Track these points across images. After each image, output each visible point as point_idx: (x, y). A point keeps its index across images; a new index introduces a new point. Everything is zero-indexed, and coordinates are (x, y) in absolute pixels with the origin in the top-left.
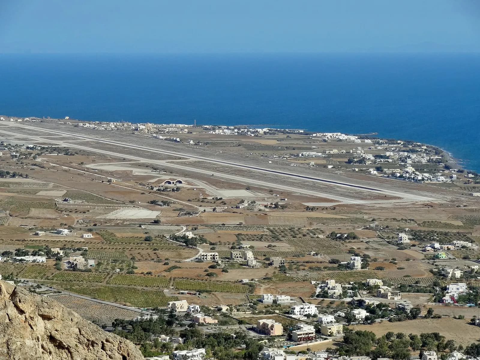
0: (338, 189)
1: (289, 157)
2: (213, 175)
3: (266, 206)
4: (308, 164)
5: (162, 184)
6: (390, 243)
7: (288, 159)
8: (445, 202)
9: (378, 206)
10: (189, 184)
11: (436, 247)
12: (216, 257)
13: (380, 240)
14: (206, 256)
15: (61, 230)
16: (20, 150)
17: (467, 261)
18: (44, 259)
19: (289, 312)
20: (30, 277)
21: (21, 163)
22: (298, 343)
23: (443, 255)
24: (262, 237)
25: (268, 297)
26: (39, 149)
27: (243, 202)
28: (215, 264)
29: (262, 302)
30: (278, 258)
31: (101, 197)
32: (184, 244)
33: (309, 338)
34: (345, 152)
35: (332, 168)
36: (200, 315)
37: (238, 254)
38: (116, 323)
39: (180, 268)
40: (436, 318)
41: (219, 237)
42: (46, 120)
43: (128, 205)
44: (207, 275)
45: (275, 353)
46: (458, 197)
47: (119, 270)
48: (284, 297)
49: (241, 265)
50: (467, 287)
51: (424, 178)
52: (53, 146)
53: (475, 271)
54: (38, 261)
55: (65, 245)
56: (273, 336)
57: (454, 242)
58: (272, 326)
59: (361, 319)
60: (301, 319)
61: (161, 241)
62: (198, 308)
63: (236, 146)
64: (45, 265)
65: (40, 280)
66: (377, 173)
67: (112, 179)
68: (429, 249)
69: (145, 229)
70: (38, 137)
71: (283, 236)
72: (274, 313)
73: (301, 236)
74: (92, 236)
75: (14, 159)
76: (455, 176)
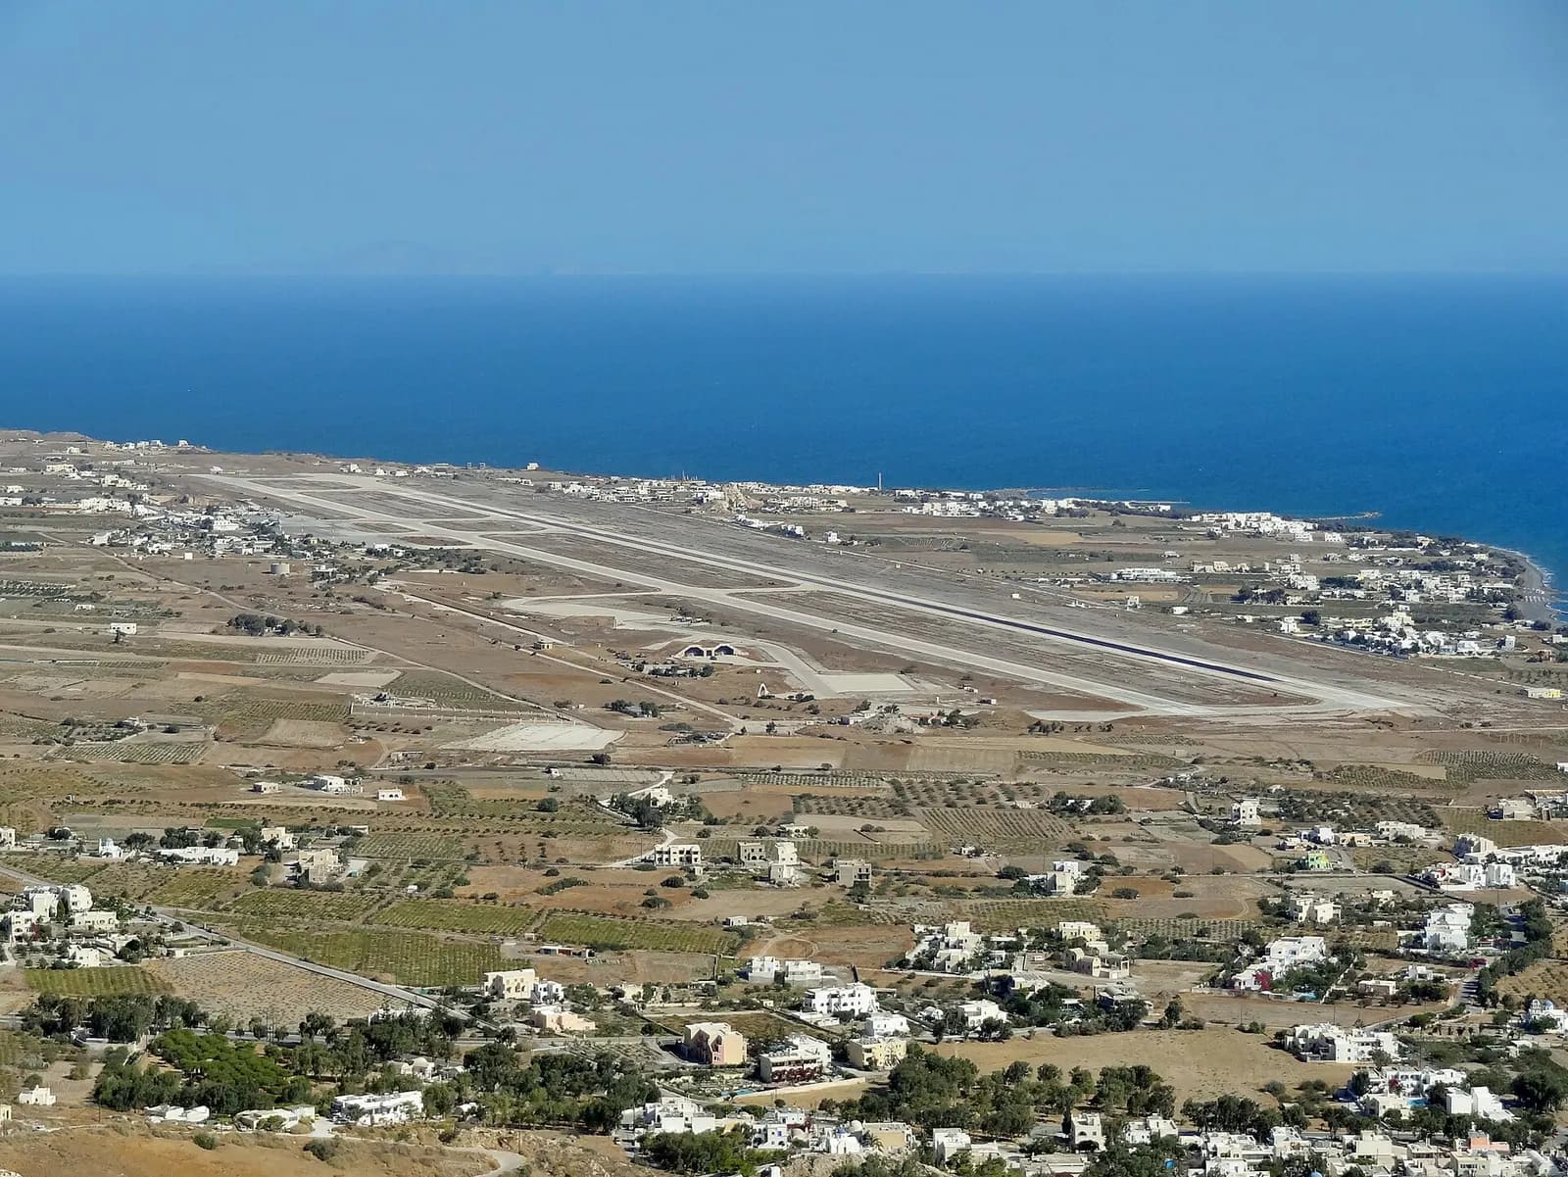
0: (1157, 674)
1: (1079, 582)
2: (835, 631)
3: (923, 721)
4: (1123, 602)
5: (677, 656)
6: (1203, 827)
7: (1076, 589)
8: (1434, 713)
9: (1238, 721)
10: (753, 654)
11: (1322, 840)
12: (694, 856)
13: (1181, 817)
14: (666, 853)
15: (325, 778)
16: (345, 558)
17: (1382, 879)
18: (233, 856)
19: (801, 1005)
20: (171, 903)
21: (327, 595)
22: (770, 1086)
23: (1321, 860)
24: (860, 805)
25: (763, 965)
26: (400, 554)
27: (866, 706)
28: (683, 875)
29: (747, 978)
30: (853, 862)
31: (488, 690)
32: (636, 820)
33: (802, 1072)
34: (1248, 569)
35: (1185, 613)
36: (552, 1007)
37: (757, 850)
38: (309, 1024)
39: (585, 884)
40: (1189, 1028)
41: (746, 802)
42: (476, 473)
43: (547, 712)
44: (643, 905)
45: (668, 1110)
46: (1478, 700)
47: (416, 887)
48: (804, 966)
49: (755, 878)
50: (1324, 948)
51: (1421, 644)
52: (445, 548)
53: (1380, 905)
54: (216, 860)
55: (315, 820)
56: (717, 1067)
57: (1381, 825)
58: (718, 1041)
59: (979, 1029)
60: (820, 1025)
61: (583, 811)
62: (560, 991)
63: (955, 550)
64: (227, 870)
65: (192, 910)
66: (1298, 630)
67: (547, 640)
68: (1294, 841)
69: (558, 778)
70: (420, 521)
71: (922, 804)
72: (760, 1006)
73: (972, 802)
74: (401, 798)
75: (316, 585)
76: (1511, 639)
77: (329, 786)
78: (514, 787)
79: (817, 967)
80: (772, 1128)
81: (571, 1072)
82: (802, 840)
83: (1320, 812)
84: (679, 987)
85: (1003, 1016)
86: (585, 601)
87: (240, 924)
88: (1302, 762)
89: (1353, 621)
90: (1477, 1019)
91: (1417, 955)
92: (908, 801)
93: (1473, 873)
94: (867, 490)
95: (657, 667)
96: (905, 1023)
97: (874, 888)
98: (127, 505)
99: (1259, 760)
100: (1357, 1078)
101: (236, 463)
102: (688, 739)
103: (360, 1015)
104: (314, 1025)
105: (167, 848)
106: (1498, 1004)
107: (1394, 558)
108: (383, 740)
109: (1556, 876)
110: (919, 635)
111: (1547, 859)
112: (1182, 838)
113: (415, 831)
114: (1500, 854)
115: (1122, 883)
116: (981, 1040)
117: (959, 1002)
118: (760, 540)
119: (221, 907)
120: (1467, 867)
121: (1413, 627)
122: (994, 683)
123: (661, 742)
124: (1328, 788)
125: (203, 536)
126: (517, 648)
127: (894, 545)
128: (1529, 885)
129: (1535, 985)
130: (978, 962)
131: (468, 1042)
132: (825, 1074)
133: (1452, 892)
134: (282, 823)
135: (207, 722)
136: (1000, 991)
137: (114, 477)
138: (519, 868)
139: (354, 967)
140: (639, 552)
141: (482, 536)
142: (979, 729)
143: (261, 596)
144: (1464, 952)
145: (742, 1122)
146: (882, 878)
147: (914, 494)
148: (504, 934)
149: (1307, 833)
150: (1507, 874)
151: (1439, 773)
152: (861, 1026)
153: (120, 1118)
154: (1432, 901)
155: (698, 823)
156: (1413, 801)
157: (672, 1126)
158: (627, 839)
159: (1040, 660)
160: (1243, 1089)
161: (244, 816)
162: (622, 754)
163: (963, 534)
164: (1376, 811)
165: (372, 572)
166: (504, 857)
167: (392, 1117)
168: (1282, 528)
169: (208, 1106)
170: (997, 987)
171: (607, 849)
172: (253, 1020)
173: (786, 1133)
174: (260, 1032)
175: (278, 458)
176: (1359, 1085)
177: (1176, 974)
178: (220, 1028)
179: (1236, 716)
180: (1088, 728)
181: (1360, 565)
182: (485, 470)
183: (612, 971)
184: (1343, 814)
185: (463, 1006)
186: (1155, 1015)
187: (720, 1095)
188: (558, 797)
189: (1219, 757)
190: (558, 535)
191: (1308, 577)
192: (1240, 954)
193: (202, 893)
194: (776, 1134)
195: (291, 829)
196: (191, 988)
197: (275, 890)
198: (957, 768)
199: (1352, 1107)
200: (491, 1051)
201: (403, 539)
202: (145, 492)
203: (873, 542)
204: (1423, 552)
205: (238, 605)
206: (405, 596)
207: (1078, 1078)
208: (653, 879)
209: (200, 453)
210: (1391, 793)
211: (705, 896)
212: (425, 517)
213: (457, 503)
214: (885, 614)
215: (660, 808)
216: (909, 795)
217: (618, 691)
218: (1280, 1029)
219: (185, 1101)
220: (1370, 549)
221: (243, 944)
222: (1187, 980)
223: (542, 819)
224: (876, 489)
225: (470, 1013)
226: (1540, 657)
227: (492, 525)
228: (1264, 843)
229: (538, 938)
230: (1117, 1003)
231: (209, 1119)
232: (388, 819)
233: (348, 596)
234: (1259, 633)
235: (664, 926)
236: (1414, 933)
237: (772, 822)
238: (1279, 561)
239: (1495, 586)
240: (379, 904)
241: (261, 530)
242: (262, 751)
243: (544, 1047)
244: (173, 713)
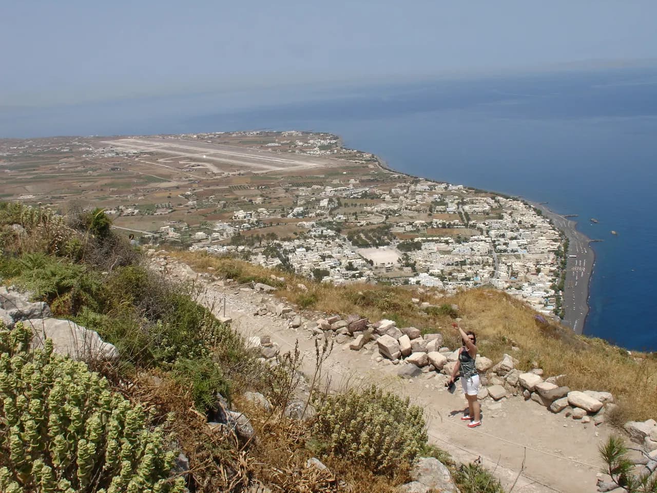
0: (275, 163)
9: (288, 170)
10: (204, 166)
12: (195, 203)
16: (129, 155)
24: (224, 191)
26: (139, 153)
28: (194, 207)
30: (223, 202)
44: (187, 213)
50: (303, 209)
51: (320, 153)
52: (147, 151)
53: (313, 200)
57: (313, 186)
59: (246, 229)
60: (218, 231)
63: (239, 143)
64: (114, 214)
70: (142, 147)
76: (336, 151)
85: (250, 226)
95: (187, 170)
96: (233, 229)
98: (88, 149)
100: (309, 230)
102: (193, 183)
107: (316, 138)
110: (233, 159)
115: (270, 201)
121: (319, 150)
122: (246, 167)
125: (103, 153)
127: (228, 143)
130: (245, 217)
136: (249, 222)
138: (165, 209)
140: (182, 149)
141: (154, 148)
144: (327, 207)
151: (323, 176)
159: (255, 162)
165: (134, 157)
184: (307, 185)
189: (285, 177)
190: (168, 147)
192: (289, 211)
195: (124, 206)
199: (308, 235)
201: (139, 150)
205: (111, 166)
206: (141, 161)
207: (263, 235)
208: (188, 209)
210: (315, 180)
214: (228, 156)
215: (189, 196)
217: (180, 175)
223: (169, 200)
225: (159, 235)
227: (157, 146)
229: (169, 220)
234: (292, 153)
243: (171, 239)
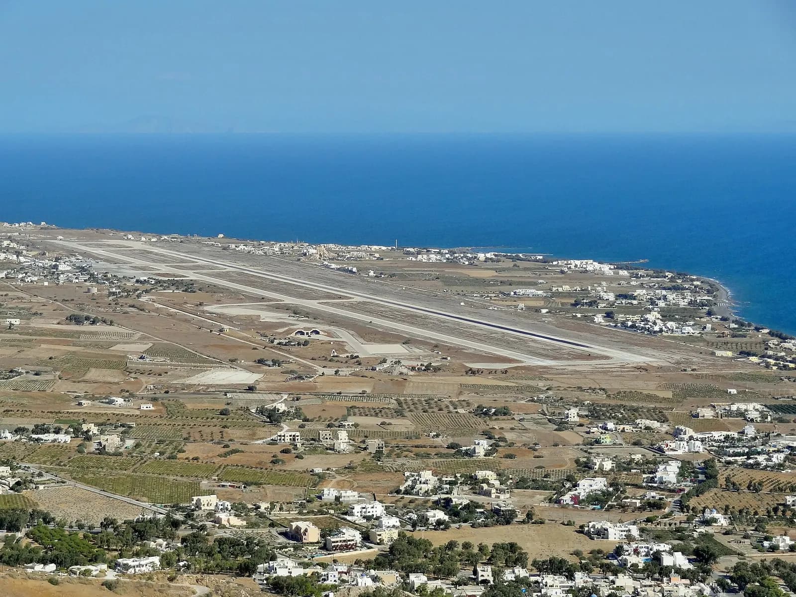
0: (532, 344)
1: (495, 296)
3: (413, 369)
4: (516, 307)
5: (291, 335)
6: (550, 422)
7: (492, 300)
8: (668, 364)
9: (570, 368)
10: (329, 334)
11: (609, 429)
12: (297, 438)
13: (540, 418)
14: (283, 436)
15: (114, 398)
16: (125, 284)
17: (637, 448)
18: (68, 438)
19: (347, 512)
20: (37, 462)
21: (116, 304)
22: (331, 552)
23: (607, 439)
24: (381, 411)
25: (329, 493)
26: (153, 283)
27: (385, 361)
28: (291, 447)
29: (321, 498)
30: (376, 440)
31: (196, 353)
32: (268, 419)
33: (347, 546)
34: (580, 289)
35: (547, 312)
36: (225, 514)
37: (328, 435)
38: (105, 523)
39: (242, 452)
40: (538, 523)
41: (324, 410)
42: (192, 239)
43: (225, 364)
44: (271, 463)
45: (280, 565)
46: (691, 357)
47: (158, 454)
48: (349, 493)
49: (327, 449)
50: (606, 484)
51: (664, 328)
52: (175, 279)
53: (635, 462)
54: (59, 440)
55: (109, 420)
56: (305, 543)
57: (638, 421)
58: (306, 530)
59: (434, 524)
60: (357, 522)
61: (242, 415)
62: (229, 506)
63: (433, 280)
64: (65, 445)
65: (48, 465)
66: (603, 321)
67: (226, 327)
68: (595, 430)
69: (231, 398)
70: (163, 265)
71: (411, 411)
72: (327, 513)
73: (436, 410)
74: (152, 408)
75: (111, 298)
76: (709, 326)
77: (116, 403)
78: (209, 402)
79: (356, 493)
80: (331, 573)
81: (233, 546)
82: (350, 429)
83: (608, 415)
84: (288, 504)
85: (446, 518)
86: (246, 307)
87: (71, 472)
88: (600, 389)
89: (631, 316)
90: (679, 518)
91: (651, 487)
92: (404, 409)
93: (682, 445)
94: (390, 248)
95: (281, 341)
96: (398, 521)
97: (385, 453)
98: (15, 257)
99: (580, 388)
100: (617, 548)
101: (71, 234)
102: (296, 378)
103: (130, 518)
104: (107, 523)
105: (35, 434)
106: (690, 511)
107: (653, 284)
108: (143, 379)
109: (723, 447)
110: (412, 324)
111: (719, 438)
112: (539, 428)
113: (159, 425)
114: (695, 436)
115: (509, 451)
116: (435, 529)
117: (425, 511)
118: (335, 274)
119: (62, 464)
120: (679, 442)
121: (661, 320)
122: (449, 349)
123: (281, 379)
124: (613, 402)
125: (54, 273)
126: (211, 331)
127: (403, 277)
128: (709, 451)
129: (709, 501)
130: (435, 491)
131: (183, 531)
132: (358, 547)
133: (671, 455)
134: (92, 422)
135: (55, 370)
136: (446, 505)
137: (8, 242)
138: (210, 444)
139: (127, 494)
140: (273, 281)
141: (195, 273)
142: (441, 372)
143: (83, 304)
144: (675, 485)
145: (315, 570)
146: (389, 448)
147: (413, 250)
148: (202, 477)
149: (601, 425)
150: (698, 446)
151: (669, 394)
152: (377, 523)
153: (13, 570)
154: (661, 459)
155: (299, 421)
156: (655, 409)
157: (282, 573)
158: (265, 429)
159: (473, 337)
160: (562, 553)
161: (74, 418)
162: (262, 385)
163: (437, 271)
164: (637, 414)
165: (139, 292)
166: (203, 439)
167: (145, 569)
168: (598, 268)
169: (55, 564)
170: (444, 503)
171: (254, 434)
172: (77, 521)
173: (337, 576)
174: (81, 527)
175: (92, 232)
176: (619, 551)
177: (532, 496)
178: (61, 525)
179: (569, 365)
180: (495, 372)
181: (636, 287)
182: (196, 238)
183: (255, 495)
184: (620, 416)
185: (181, 513)
186: (521, 517)
187: (306, 557)
188: (230, 408)
189: (560, 387)
190: (233, 272)
191: (610, 294)
192: (565, 487)
193: (53, 457)
194: (333, 576)
195: (96, 424)
196: (47, 505)
197: (89, 455)
198: (429, 392)
199: (615, 562)
200: (194, 536)
201: (154, 274)
202: (24, 249)
203: (391, 276)
204: (668, 281)
205: (71, 310)
206: (155, 304)
207: (482, 548)
208: (276, 450)
209: (52, 229)
210: (644, 404)
211: (302, 458)
212: (166, 263)
213: (182, 256)
214: (397, 313)
215: (280, 413)
216: (405, 406)
217: (261, 354)
218: (582, 524)
219: (44, 561)
220: (642, 279)
221: (73, 483)
222: (538, 500)
223: (222, 419)
224: (394, 247)
225: (185, 517)
226: (723, 335)
227: (203, 267)
228: (580, 430)
229: (219, 479)
230: (503, 511)
231: (56, 570)
232: (146, 419)
233: (126, 304)
234: (583, 323)
235: (281, 473)
236: (651, 476)
237: (336, 420)
238: (595, 285)
239: (703, 298)
240: (140, 462)
241: (82, 269)
242: (83, 384)
243: (220, 534)
244: (38, 365)
